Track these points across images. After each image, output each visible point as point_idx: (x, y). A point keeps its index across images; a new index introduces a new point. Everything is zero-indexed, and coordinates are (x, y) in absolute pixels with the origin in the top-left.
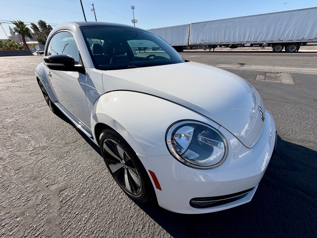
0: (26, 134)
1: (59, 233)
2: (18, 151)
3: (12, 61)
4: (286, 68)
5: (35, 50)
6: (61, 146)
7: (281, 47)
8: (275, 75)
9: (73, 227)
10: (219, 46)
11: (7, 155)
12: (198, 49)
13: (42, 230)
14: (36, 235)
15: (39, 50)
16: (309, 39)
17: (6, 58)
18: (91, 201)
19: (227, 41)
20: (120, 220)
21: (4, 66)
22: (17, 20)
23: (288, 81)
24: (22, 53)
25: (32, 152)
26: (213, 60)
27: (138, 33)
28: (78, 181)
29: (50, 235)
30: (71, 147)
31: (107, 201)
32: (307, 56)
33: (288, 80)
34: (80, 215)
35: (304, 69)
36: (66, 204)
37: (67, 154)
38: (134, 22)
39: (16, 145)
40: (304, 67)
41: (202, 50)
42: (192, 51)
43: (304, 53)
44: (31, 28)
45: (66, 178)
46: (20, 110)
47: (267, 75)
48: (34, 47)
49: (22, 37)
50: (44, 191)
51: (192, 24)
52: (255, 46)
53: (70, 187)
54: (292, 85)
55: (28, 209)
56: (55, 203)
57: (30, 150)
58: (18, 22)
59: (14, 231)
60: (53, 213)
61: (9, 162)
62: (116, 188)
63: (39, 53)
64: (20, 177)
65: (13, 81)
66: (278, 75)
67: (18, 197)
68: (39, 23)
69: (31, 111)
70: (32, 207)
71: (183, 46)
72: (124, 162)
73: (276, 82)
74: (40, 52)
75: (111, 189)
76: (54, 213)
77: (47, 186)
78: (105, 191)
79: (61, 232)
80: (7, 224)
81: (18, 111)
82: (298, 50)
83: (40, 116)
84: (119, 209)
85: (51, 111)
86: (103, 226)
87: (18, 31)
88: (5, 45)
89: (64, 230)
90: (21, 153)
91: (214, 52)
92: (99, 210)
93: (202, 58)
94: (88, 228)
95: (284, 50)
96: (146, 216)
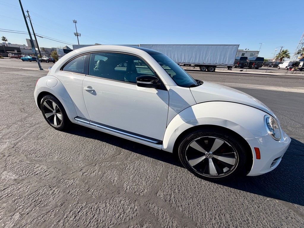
7: (205, 68)
16: (219, 64)
36: (171, 201)
37: (125, 165)
38: (77, 36)
51: (140, 45)
55: (144, 216)
64: (101, 196)
70: (146, 214)
77: (139, 195)
82: (215, 70)
89: (192, 218)
95: (207, 70)
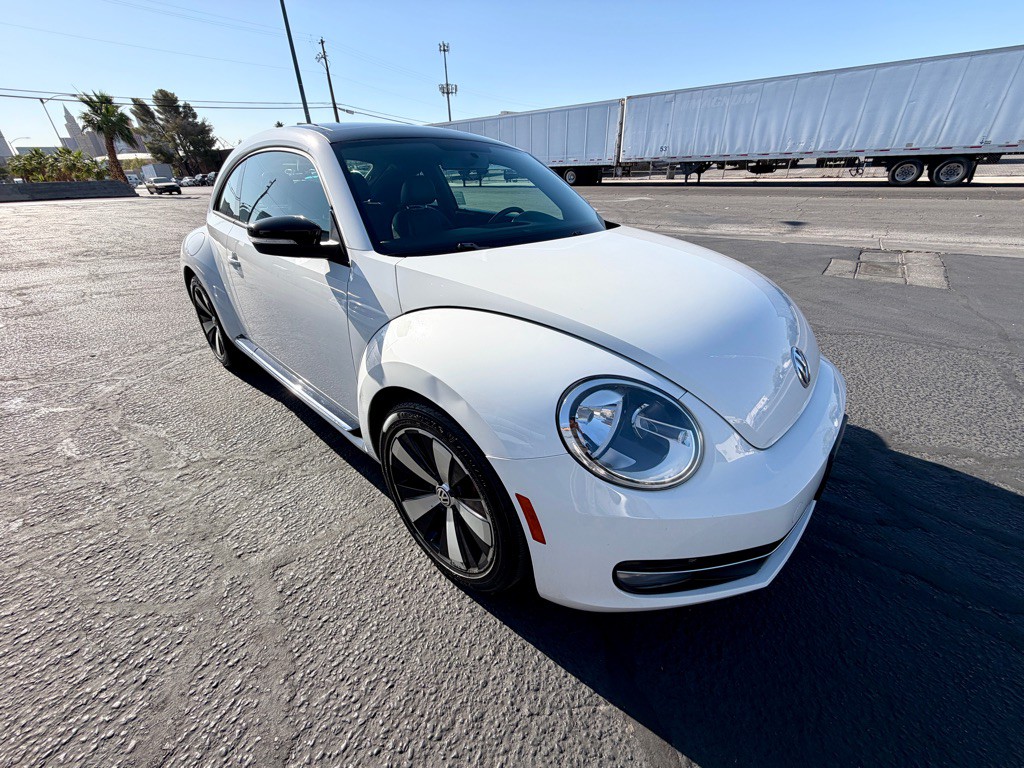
0: (161, 425)
1: (285, 661)
2: (147, 469)
3: (78, 214)
4: (926, 235)
5: (141, 180)
6: (261, 457)
7: (915, 170)
8: (890, 259)
9: (320, 648)
10: (715, 165)
11: (120, 479)
12: (647, 174)
13: (242, 653)
14: (230, 663)
15: (156, 181)
16: (1004, 143)
17: (56, 205)
18: (357, 593)
19: (739, 150)
20: (437, 634)
21: (56, 230)
22: (93, 90)
23: (928, 277)
24: (105, 188)
25: (186, 472)
26: (695, 211)
27: (477, 154)
28: (319, 544)
29: (264, 665)
30: (289, 460)
31: (399, 593)
32: (998, 196)
33: (924, 275)
34: (332, 624)
35: (984, 239)
36: (293, 597)
37: (279, 479)
38: (448, 93)
39: (137, 453)
40: (985, 232)
41: (663, 179)
42: (629, 181)
43: (990, 189)
44: (133, 112)
45: (285, 538)
46: (130, 362)
47: (863, 258)
48: (138, 171)
49: (107, 143)
50: (232, 568)
51: (629, 98)
52: (831, 166)
53: (300, 559)
54: (940, 290)
55: (201, 606)
56: (268, 596)
57: (180, 466)
58: (95, 98)
59: (174, 654)
60: (264, 617)
61: (129, 497)
62: (420, 563)
63: (153, 190)
64: (166, 534)
65: (94, 277)
66: (899, 259)
67: (170, 579)
68: (156, 98)
69: (163, 365)
70: (209, 602)
71: (599, 167)
72: (448, 489)
73: (889, 280)
74: (157, 185)
75: (406, 565)
76: (267, 617)
77: (240, 556)
78: (392, 569)
79: (290, 658)
80: (155, 638)
81: (125, 363)
82: (971, 178)
83: (191, 378)
84: (432, 612)
85: (219, 364)
86: (393, 648)
87: (93, 124)
88: (52, 165)
89: (297, 655)
90: (156, 474)
91: (698, 184)
92: (381, 612)
93: (660, 205)
94: (357, 652)
95: (924, 178)
96: (500, 628)
